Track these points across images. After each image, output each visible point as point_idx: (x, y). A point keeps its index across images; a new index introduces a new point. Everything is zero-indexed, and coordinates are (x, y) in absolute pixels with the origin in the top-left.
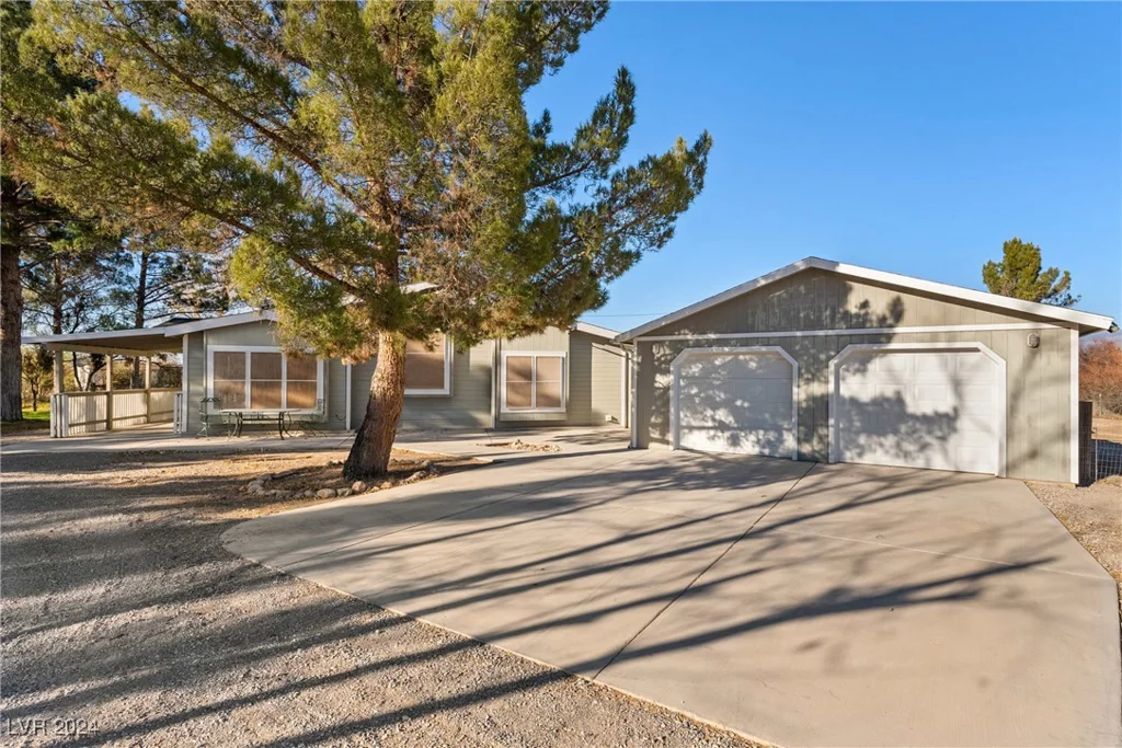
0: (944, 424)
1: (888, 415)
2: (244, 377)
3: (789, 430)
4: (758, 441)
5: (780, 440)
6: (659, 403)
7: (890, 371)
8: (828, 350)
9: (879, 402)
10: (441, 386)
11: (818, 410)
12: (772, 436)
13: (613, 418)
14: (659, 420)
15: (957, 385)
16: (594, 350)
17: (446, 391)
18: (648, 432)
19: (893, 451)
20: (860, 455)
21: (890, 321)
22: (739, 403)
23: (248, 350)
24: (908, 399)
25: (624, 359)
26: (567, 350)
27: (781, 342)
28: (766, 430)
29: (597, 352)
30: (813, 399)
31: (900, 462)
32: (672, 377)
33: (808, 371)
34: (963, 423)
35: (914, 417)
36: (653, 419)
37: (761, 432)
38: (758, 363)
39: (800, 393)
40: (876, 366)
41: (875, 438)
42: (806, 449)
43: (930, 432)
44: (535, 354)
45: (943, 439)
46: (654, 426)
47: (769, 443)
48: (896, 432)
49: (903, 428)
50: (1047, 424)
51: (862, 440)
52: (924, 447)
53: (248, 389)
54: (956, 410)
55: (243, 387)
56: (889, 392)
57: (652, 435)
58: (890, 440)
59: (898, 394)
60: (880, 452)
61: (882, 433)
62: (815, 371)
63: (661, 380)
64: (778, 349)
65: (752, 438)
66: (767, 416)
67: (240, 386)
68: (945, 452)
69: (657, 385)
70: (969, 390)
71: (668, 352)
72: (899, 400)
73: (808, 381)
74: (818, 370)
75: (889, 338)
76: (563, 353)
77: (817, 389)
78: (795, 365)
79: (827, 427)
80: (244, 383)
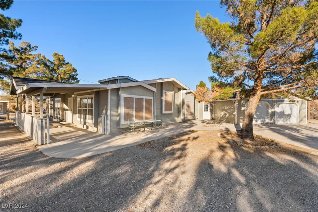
0: (289, 116)
1: (282, 115)
2: (133, 108)
3: (267, 118)
4: (261, 121)
5: (265, 120)
6: (242, 114)
7: (282, 107)
8: (275, 103)
9: (281, 112)
11: (273, 114)
12: (263, 120)
14: (242, 118)
15: (291, 109)
18: (240, 120)
19: (283, 121)
20: (278, 122)
21: (284, 98)
22: (257, 113)
23: (135, 97)
24: (285, 112)
27: (267, 101)
28: (262, 118)
30: (272, 112)
31: (284, 123)
32: (245, 108)
33: (271, 107)
34: (292, 116)
35: (285, 115)
36: (241, 117)
37: (261, 119)
38: (261, 105)
39: (270, 111)
40: (280, 106)
41: (280, 119)
42: (271, 122)
43: (288, 117)
44: (190, 101)
45: (289, 118)
46: (241, 119)
47: (263, 121)
48: (283, 118)
49: (284, 117)
50: (303, 115)
51: (278, 119)
52: (287, 120)
53: (134, 113)
54: (291, 113)
55: (133, 112)
56: (282, 111)
57: (241, 121)
58: (282, 119)
59: (283, 111)
60: (281, 121)
61: (281, 118)
62: (273, 107)
63: (243, 108)
64: (267, 102)
65: (260, 120)
66: (262, 116)
68: (289, 121)
69: (242, 109)
70: (293, 110)
71: (244, 102)
72: (283, 112)
73: (271, 109)
74: (273, 106)
75: (284, 101)
77: (273, 110)
78: (270, 105)
79: (275, 117)
80: (133, 110)
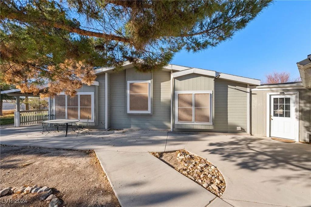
2: (65, 105)
10: (146, 109)
13: (242, 129)
16: (229, 89)
17: (149, 112)
25: (248, 94)
26: (213, 90)
29: (231, 91)
44: (194, 92)
53: (66, 111)
67: (63, 109)
76: (211, 91)
80: (65, 108)
